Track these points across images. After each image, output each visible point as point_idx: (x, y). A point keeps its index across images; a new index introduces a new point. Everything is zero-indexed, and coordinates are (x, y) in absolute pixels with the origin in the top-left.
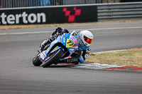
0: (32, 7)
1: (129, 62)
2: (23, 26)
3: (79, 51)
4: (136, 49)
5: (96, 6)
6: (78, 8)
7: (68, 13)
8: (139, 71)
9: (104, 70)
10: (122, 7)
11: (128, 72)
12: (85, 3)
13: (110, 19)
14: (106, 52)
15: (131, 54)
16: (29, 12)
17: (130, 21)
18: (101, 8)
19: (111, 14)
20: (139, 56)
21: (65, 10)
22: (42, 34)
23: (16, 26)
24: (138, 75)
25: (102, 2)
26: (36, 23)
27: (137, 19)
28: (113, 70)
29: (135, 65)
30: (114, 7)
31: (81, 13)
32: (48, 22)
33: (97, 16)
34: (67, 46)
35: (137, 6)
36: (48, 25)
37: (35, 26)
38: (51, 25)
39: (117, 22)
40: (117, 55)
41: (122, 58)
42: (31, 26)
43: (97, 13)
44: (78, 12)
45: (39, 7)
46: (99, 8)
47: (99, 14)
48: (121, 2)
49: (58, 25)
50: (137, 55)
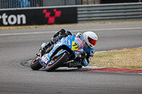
1: (109, 64)
2: (3, 28)
4: (116, 51)
5: (76, 8)
6: (58, 9)
7: (48, 14)
8: (119, 72)
10: (102, 8)
12: (65, 5)
15: (111, 56)
17: (110, 23)
19: (91, 15)
21: (45, 11)
25: (82, 4)
29: (115, 67)
30: (94, 9)
31: (62, 14)
33: (77, 18)
34: (73, 49)
35: (117, 7)
36: (28, 27)
37: (15, 27)
41: (102, 60)
42: (11, 28)
43: (77, 14)
45: (19, 9)
46: (79, 9)
47: (79, 16)
48: (101, 3)
49: (37, 26)
50: (117, 57)
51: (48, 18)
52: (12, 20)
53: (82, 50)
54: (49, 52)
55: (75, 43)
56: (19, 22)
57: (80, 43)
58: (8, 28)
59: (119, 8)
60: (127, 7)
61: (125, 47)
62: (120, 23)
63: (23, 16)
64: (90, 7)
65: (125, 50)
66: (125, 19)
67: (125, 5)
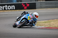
0: (9, 3)
1: (49, 25)
2: (5, 11)
3: (33, 21)
4: (52, 20)
5: (35, 3)
6: (28, 3)
7: (24, 5)
9: (39, 29)
10: (46, 3)
11: (48, 29)
12: (31, 2)
13: (41, 8)
14: (40, 21)
15: (50, 22)
16: (8, 5)
17: (49, 9)
18: (38, 3)
20: (53, 23)
21: (23, 4)
22: (13, 14)
23: (3, 11)
24: (53, 30)
26: (11, 10)
27: (52, 8)
28: (42, 28)
29: (51, 27)
30: (43, 3)
32: (16, 9)
33: (36, 7)
34: (28, 19)
35: (52, 3)
36: (16, 10)
38: (17, 10)
39: (44, 9)
40: (44, 22)
41: (46, 24)
43: (36, 5)
44: (28, 5)
45: (12, 3)
46: (36, 3)
49: (20, 10)
50: (52, 23)
51: (24, 7)
52: (9, 8)
53: (32, 20)
54: (19, 20)
55: (29, 17)
56: (12, 9)
57: (31, 17)
58: (7, 11)
59: (53, 3)
60: (56, 3)
61: (55, 19)
62: (53, 9)
63: (14, 6)
64: (41, 2)
65: (55, 20)
66: (55, 7)
67: (55, 2)
